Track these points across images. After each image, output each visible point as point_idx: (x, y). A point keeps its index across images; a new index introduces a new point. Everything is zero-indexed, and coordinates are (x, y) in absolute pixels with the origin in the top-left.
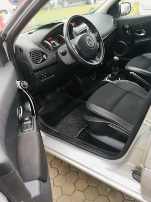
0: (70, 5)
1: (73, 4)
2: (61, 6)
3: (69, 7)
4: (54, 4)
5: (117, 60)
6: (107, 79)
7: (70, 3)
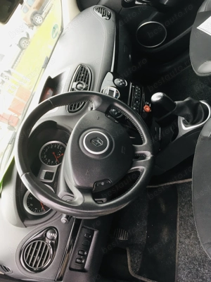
0: (43, 15)
1: (45, 11)
2: (35, 27)
3: (43, 19)
4: (28, 35)
5: (163, 98)
6: (185, 129)
7: (41, 14)
